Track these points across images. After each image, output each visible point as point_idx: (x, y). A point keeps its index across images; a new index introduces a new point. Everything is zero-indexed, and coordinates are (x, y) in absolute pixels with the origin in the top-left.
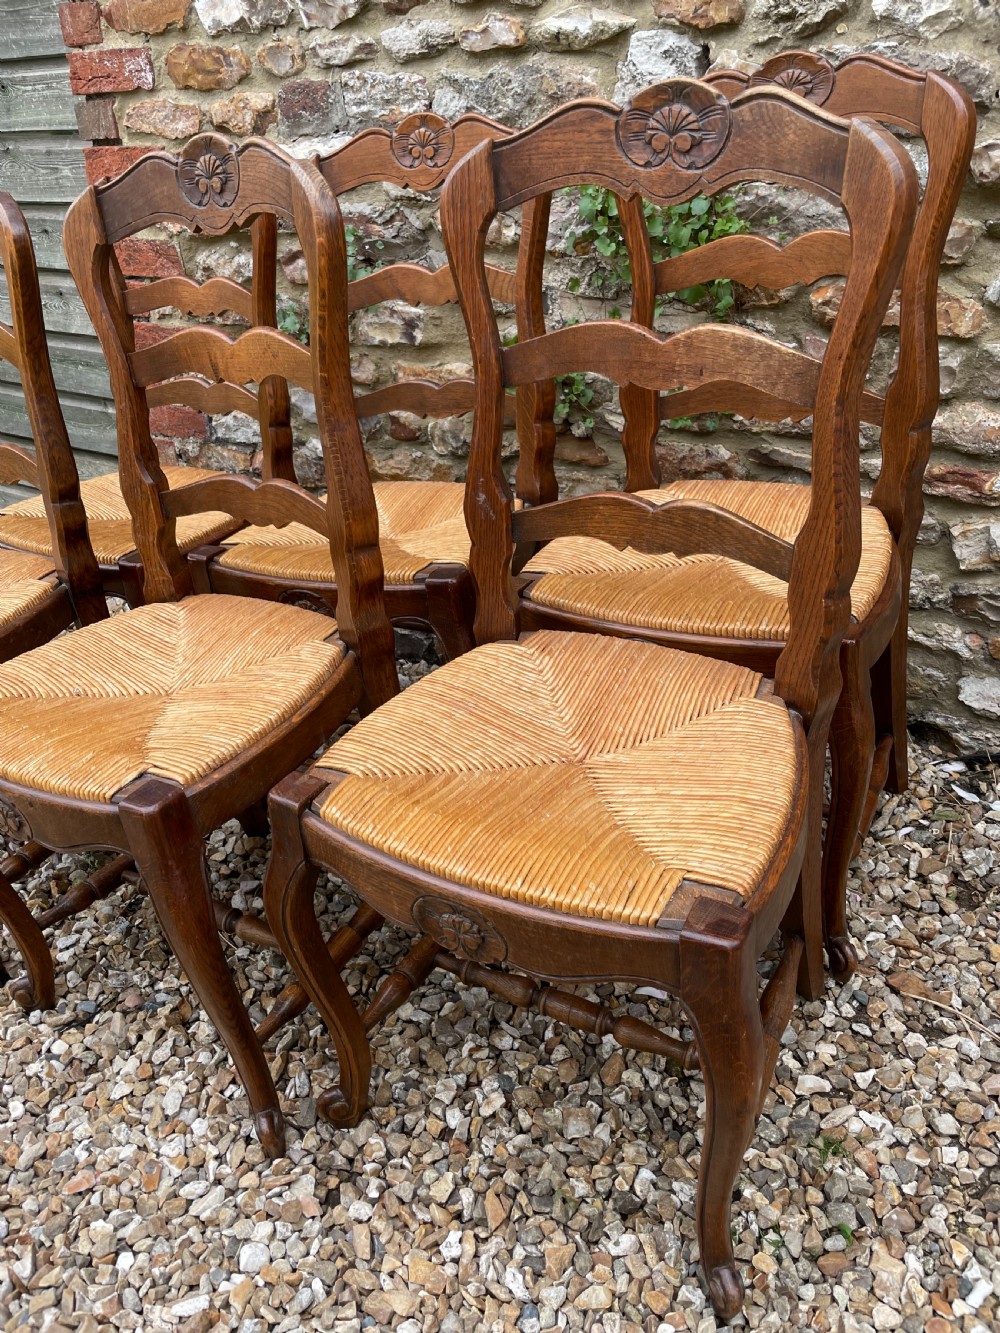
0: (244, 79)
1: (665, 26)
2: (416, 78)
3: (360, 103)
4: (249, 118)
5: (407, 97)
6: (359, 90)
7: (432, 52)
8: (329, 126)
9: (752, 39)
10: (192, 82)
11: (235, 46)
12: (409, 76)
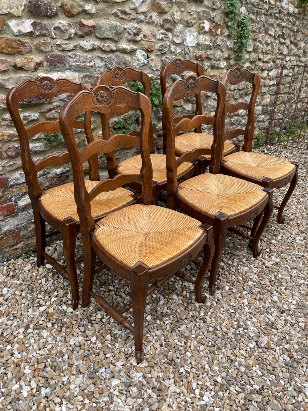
0: (30, 52)
1: (143, 50)
2: (91, 56)
3: (75, 62)
4: (33, 65)
5: (88, 61)
6: (74, 58)
7: (94, 49)
8: (65, 68)
9: (155, 54)
10: (5, 51)
11: (26, 40)
12: (89, 55)
